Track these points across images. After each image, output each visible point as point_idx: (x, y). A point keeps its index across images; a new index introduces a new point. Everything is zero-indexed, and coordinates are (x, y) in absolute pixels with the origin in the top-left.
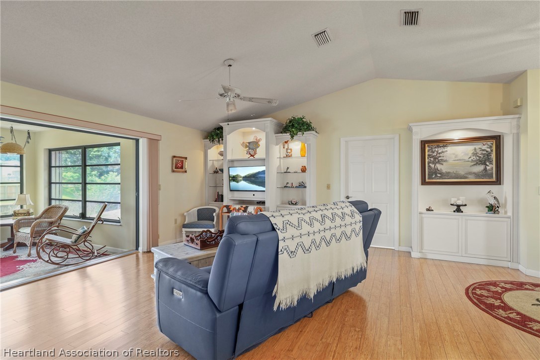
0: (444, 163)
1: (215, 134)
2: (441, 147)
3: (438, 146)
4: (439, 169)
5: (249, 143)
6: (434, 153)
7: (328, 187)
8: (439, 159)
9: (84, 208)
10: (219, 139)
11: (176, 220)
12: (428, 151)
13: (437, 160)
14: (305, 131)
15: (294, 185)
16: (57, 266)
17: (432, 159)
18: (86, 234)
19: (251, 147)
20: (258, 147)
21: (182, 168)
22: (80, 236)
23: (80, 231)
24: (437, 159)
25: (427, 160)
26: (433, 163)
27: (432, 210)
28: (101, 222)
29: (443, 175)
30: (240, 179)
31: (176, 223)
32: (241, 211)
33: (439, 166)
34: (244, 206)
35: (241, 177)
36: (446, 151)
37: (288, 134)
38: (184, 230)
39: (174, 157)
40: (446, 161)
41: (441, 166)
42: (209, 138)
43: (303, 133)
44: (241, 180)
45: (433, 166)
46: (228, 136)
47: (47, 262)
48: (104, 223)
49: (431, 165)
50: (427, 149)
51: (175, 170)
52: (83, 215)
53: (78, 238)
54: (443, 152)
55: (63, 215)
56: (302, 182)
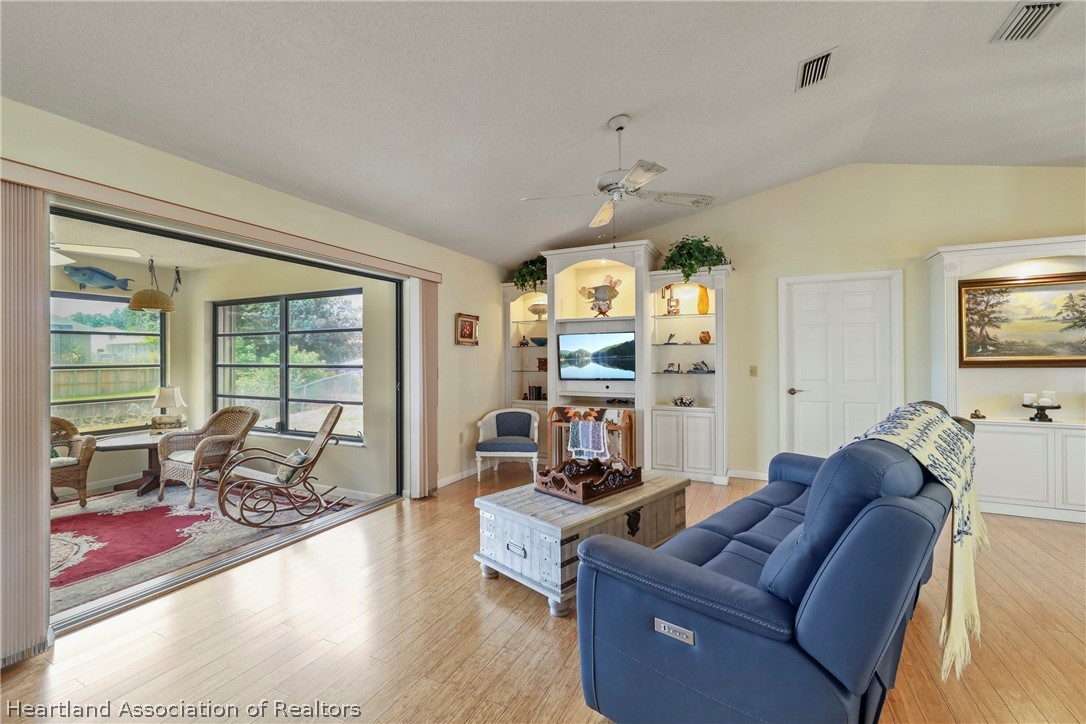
0: (1003, 325)
1: (530, 272)
2: (994, 293)
3: (989, 292)
4: (991, 335)
5: (596, 289)
6: (979, 304)
7: (753, 371)
8: (992, 316)
9: (285, 412)
10: (534, 281)
11: (461, 435)
12: (968, 301)
13: (986, 319)
14: (715, 265)
15: (684, 369)
16: (255, 530)
17: (976, 317)
18: (307, 466)
19: (600, 296)
20: (615, 296)
21: (470, 336)
22: (296, 469)
23: (294, 459)
24: (988, 316)
25: (965, 320)
26: (978, 324)
27: (984, 417)
28: (334, 441)
29: (999, 348)
30: (587, 358)
31: (461, 441)
32: (591, 418)
33: (990, 331)
34: (597, 409)
35: (587, 355)
36: (1007, 301)
37: (679, 271)
38: (479, 454)
39: (460, 315)
40: (1006, 320)
41: (997, 329)
42: (515, 280)
43: (710, 269)
44: (587, 362)
45: (977, 330)
46: (556, 276)
47: (239, 521)
48: (340, 442)
49: (973, 328)
50: (965, 297)
51: (461, 340)
52: (283, 427)
53: (293, 473)
54: (998, 303)
55: (250, 426)
56: (703, 362)
